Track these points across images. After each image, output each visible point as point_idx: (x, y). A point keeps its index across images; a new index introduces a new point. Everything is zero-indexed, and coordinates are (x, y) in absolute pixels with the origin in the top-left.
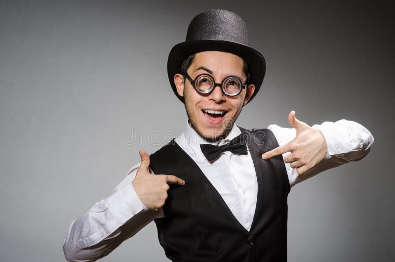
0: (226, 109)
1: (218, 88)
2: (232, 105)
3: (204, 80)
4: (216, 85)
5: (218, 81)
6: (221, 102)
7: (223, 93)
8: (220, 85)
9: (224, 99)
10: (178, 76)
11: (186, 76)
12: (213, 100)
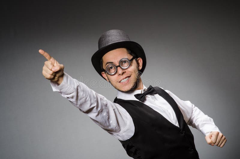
0: (129, 75)
1: (118, 68)
2: (131, 72)
3: (111, 68)
4: (117, 67)
5: (118, 65)
6: (123, 73)
7: (123, 69)
8: (119, 66)
9: (124, 71)
10: (103, 73)
11: (104, 70)
12: (120, 75)
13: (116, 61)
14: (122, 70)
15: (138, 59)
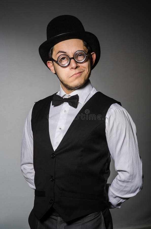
0: (82, 71)
1: (72, 60)
2: (84, 68)
3: (63, 58)
4: (70, 59)
5: (71, 56)
8: (73, 58)
10: (49, 62)
11: (53, 60)
12: (72, 68)
13: (70, 51)
14: (76, 63)
15: (92, 54)
